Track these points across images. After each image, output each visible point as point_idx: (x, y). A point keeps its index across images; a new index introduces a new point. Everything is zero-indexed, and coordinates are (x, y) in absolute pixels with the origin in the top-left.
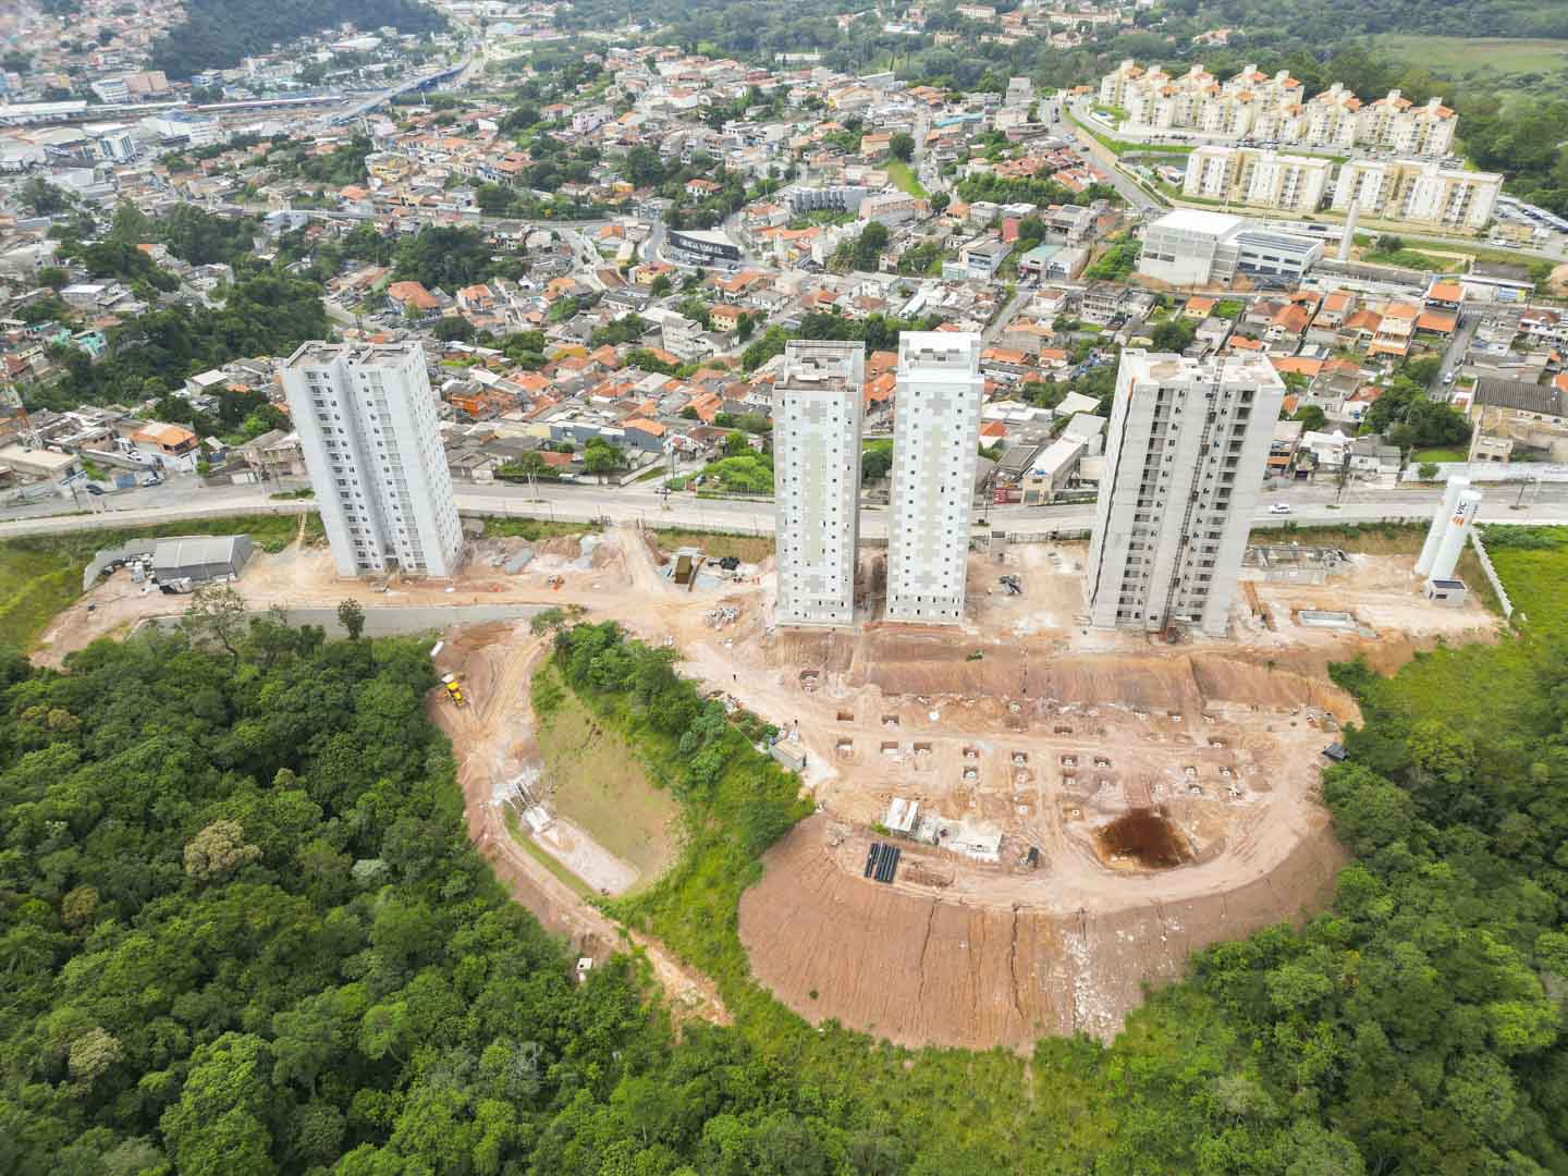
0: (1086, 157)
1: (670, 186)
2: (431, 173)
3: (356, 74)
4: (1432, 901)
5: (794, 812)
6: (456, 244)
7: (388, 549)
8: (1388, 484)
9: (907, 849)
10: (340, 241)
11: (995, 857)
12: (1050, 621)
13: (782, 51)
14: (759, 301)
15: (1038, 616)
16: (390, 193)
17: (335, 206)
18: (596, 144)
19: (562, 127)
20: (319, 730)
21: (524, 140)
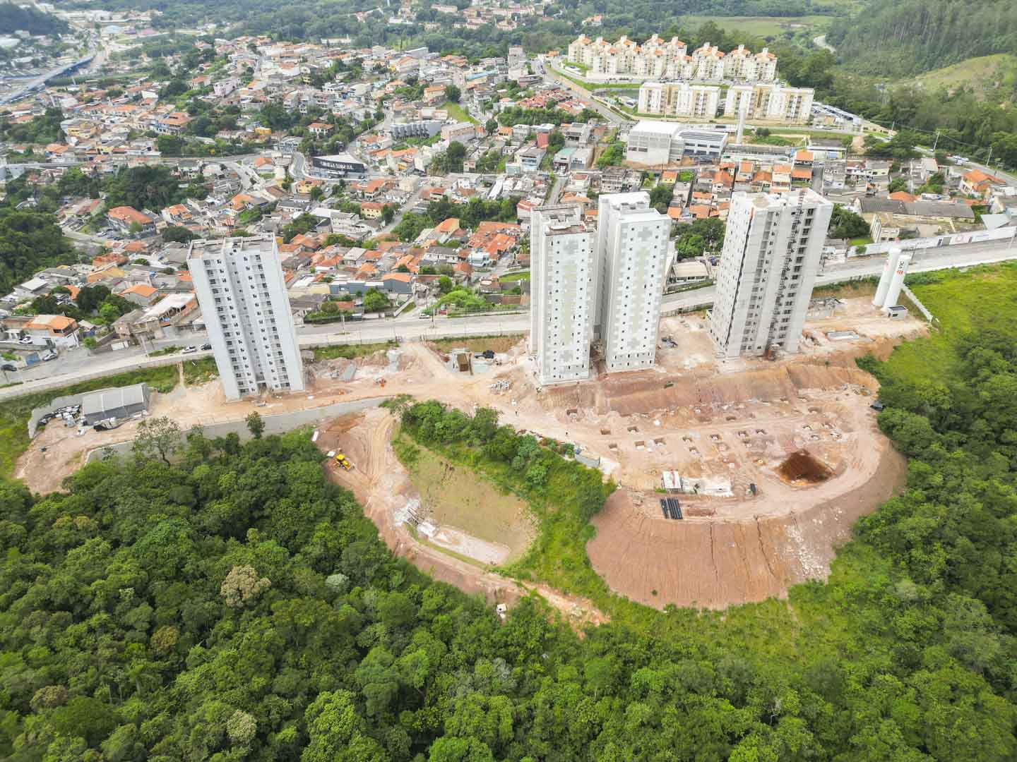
0: (571, 94)
1: (297, 128)
2: (115, 130)
3: (9, 64)
4: (962, 470)
5: (605, 491)
6: (153, 178)
7: (259, 377)
8: (842, 260)
9: (682, 499)
10: (54, 184)
11: (732, 494)
12: (702, 359)
13: (324, 37)
14: (391, 198)
15: (693, 356)
16: (88, 146)
17: (45, 159)
18: (235, 103)
19: (206, 93)
20: (267, 499)
21: (180, 103)
